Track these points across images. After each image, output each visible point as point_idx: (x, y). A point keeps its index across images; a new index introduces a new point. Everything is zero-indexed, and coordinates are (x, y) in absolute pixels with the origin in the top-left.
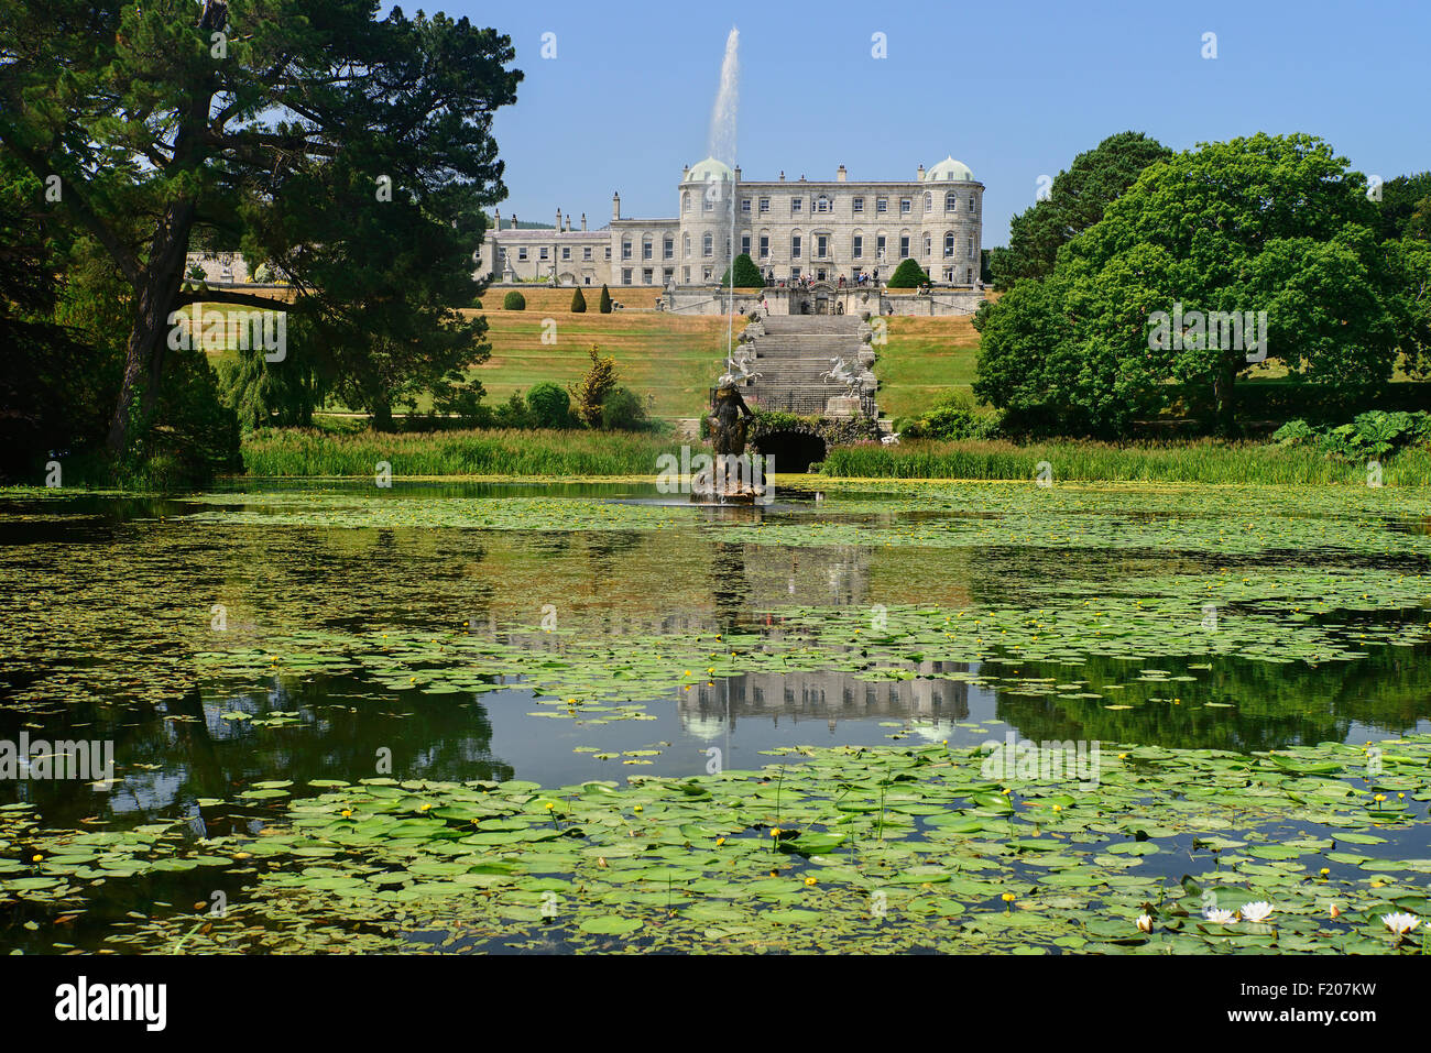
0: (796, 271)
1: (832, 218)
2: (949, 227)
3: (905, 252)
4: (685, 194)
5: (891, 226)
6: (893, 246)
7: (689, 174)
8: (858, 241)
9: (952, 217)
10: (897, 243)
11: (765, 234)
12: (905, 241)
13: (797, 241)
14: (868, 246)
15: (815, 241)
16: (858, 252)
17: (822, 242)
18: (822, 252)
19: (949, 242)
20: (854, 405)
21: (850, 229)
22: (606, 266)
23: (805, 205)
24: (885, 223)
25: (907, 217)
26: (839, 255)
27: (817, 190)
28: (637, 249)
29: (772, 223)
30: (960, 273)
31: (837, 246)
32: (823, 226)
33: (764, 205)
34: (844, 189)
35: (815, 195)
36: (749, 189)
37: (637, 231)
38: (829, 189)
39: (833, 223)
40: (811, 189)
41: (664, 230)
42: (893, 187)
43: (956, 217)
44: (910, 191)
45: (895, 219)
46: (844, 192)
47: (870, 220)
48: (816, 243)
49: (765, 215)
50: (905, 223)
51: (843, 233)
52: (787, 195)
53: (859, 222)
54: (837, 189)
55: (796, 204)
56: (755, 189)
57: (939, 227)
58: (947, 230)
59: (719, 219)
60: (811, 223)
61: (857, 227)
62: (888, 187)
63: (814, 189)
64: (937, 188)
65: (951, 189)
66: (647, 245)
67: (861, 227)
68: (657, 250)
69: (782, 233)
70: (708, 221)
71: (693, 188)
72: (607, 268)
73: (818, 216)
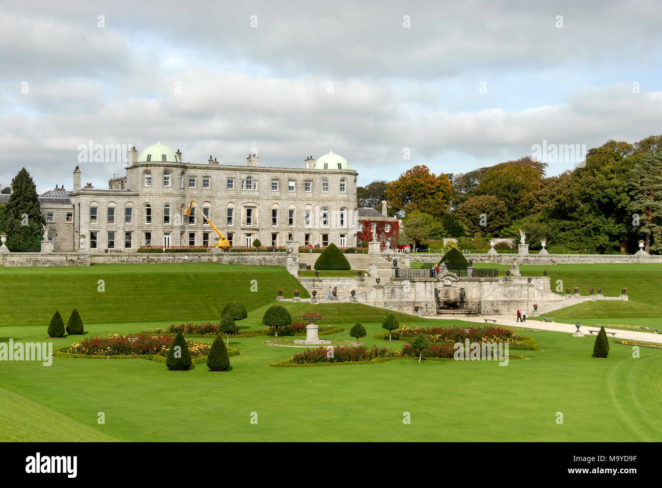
1: (255, 193)
2: (342, 204)
3: (307, 222)
4: (146, 172)
5: (299, 202)
6: (300, 218)
8: (274, 213)
9: (343, 195)
11: (206, 205)
13: (230, 212)
14: (281, 217)
15: (244, 212)
16: (275, 222)
17: (249, 212)
18: (249, 221)
21: (269, 203)
22: (67, 228)
23: (236, 184)
24: (294, 199)
25: (309, 194)
26: (262, 223)
27: (246, 172)
28: (102, 214)
29: (212, 197)
30: (350, 238)
31: (260, 216)
32: (251, 201)
33: (206, 183)
34: (265, 173)
35: (244, 176)
36: (195, 170)
37: (102, 200)
38: (254, 173)
39: (258, 198)
40: (241, 172)
41: (125, 200)
42: (299, 172)
43: (347, 197)
44: (311, 176)
45: (300, 196)
46: (265, 174)
47: (283, 197)
48: (245, 213)
49: (206, 191)
50: (308, 199)
51: (264, 207)
52: (224, 176)
53: (276, 198)
54: (260, 173)
55: (230, 183)
56: (199, 170)
57: (335, 203)
58: (341, 206)
59: (176, 193)
60: (241, 198)
61: (275, 201)
62: (296, 172)
63: (243, 172)
64: (333, 175)
65: (344, 176)
66: (111, 211)
67: (277, 202)
68: (120, 215)
69: (221, 205)
70: (167, 195)
71: (152, 167)
72: (68, 230)
73: (246, 192)
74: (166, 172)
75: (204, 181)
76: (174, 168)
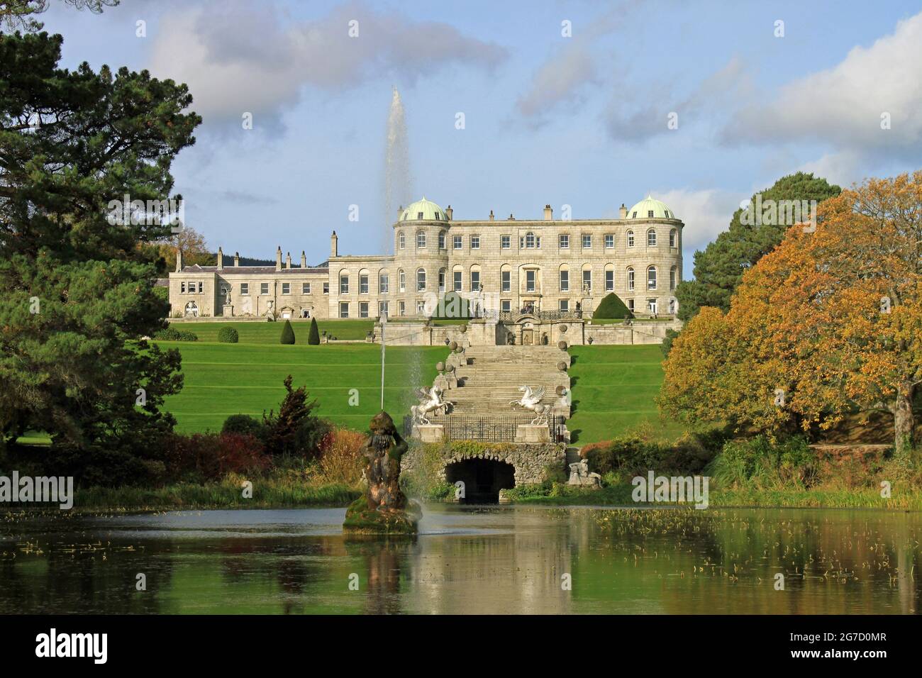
0: (506, 305)
1: (539, 252)
2: (650, 261)
3: (609, 285)
4: (401, 233)
5: (596, 261)
6: (598, 281)
7: (403, 215)
8: (564, 275)
9: (653, 250)
10: (603, 277)
11: (475, 269)
12: (609, 275)
13: (506, 276)
14: (574, 280)
15: (523, 275)
16: (565, 285)
17: (530, 275)
18: (530, 286)
19: (652, 276)
20: (542, 431)
21: (557, 264)
22: (324, 300)
23: (514, 242)
24: (590, 257)
25: (610, 251)
26: (547, 287)
27: (524, 227)
28: (354, 283)
29: (482, 258)
30: (663, 304)
31: (545, 280)
32: (531, 261)
33: (475, 243)
34: (550, 227)
35: (523, 233)
36: (460, 228)
37: (355, 266)
38: (535, 227)
39: (541, 258)
40: (518, 227)
41: (377, 266)
42: (596, 224)
43: (658, 251)
44: (613, 228)
45: (599, 254)
46: (550, 229)
47: (575, 255)
48: (524, 277)
49: (475, 251)
50: (609, 257)
51: (550, 267)
52: (497, 233)
53: (565, 257)
54: (543, 227)
55: (505, 241)
56: (465, 228)
57: (641, 261)
58: (649, 264)
59: (432, 255)
60: (519, 259)
61: (563, 261)
62: (591, 224)
63: (522, 227)
64: (638, 225)
65: (652, 225)
66: (364, 280)
67: (567, 261)
68: (373, 284)
69: (492, 268)
70: (421, 257)
71: (406, 227)
72: (325, 302)
73: (525, 252)
74: (419, 232)
75: (473, 240)
76: (429, 227)
